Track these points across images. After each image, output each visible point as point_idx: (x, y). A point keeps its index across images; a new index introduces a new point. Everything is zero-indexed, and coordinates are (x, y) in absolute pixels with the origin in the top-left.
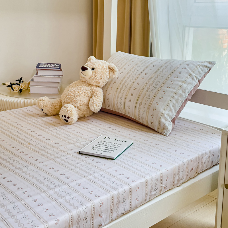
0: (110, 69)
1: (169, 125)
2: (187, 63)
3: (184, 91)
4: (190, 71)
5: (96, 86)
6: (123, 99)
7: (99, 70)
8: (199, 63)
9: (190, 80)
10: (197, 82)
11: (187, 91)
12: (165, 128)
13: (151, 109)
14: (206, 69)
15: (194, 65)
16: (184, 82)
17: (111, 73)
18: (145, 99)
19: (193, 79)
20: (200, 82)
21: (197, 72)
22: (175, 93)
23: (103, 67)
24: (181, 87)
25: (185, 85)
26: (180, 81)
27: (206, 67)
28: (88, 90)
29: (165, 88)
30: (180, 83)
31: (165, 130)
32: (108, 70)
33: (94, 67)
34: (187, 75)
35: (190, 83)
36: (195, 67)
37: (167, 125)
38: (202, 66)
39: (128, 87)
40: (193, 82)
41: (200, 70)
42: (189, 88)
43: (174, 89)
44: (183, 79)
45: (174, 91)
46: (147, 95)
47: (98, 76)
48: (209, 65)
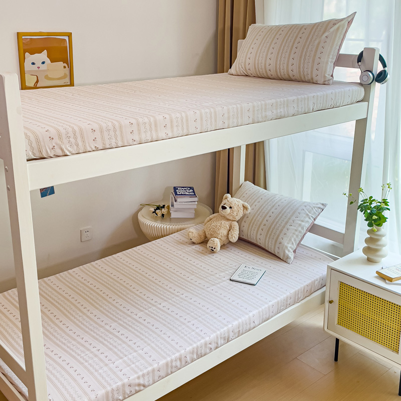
0: (244, 207)
1: (291, 255)
2: (305, 204)
3: (303, 228)
4: (307, 212)
5: (233, 221)
6: (255, 232)
7: (235, 208)
8: (314, 205)
9: (307, 219)
10: (313, 220)
11: (305, 228)
12: (288, 257)
13: (278, 242)
14: (320, 210)
15: (310, 207)
16: (302, 221)
17: (245, 210)
18: (273, 234)
19: (310, 218)
20: (315, 220)
21: (312, 212)
22: (296, 230)
23: (238, 206)
24: (300, 225)
25: (303, 224)
26: (299, 220)
27: (320, 208)
28: (227, 224)
29: (288, 226)
30: (300, 222)
31: (288, 260)
32: (242, 208)
33: (232, 206)
34: (305, 215)
35: (307, 222)
36: (311, 209)
37: (290, 255)
38: (317, 207)
39: (259, 223)
40: (310, 220)
41: (315, 211)
42: (307, 225)
43: (295, 226)
44: (302, 219)
45: (295, 228)
46: (274, 231)
47: (235, 213)
48: (322, 207)
